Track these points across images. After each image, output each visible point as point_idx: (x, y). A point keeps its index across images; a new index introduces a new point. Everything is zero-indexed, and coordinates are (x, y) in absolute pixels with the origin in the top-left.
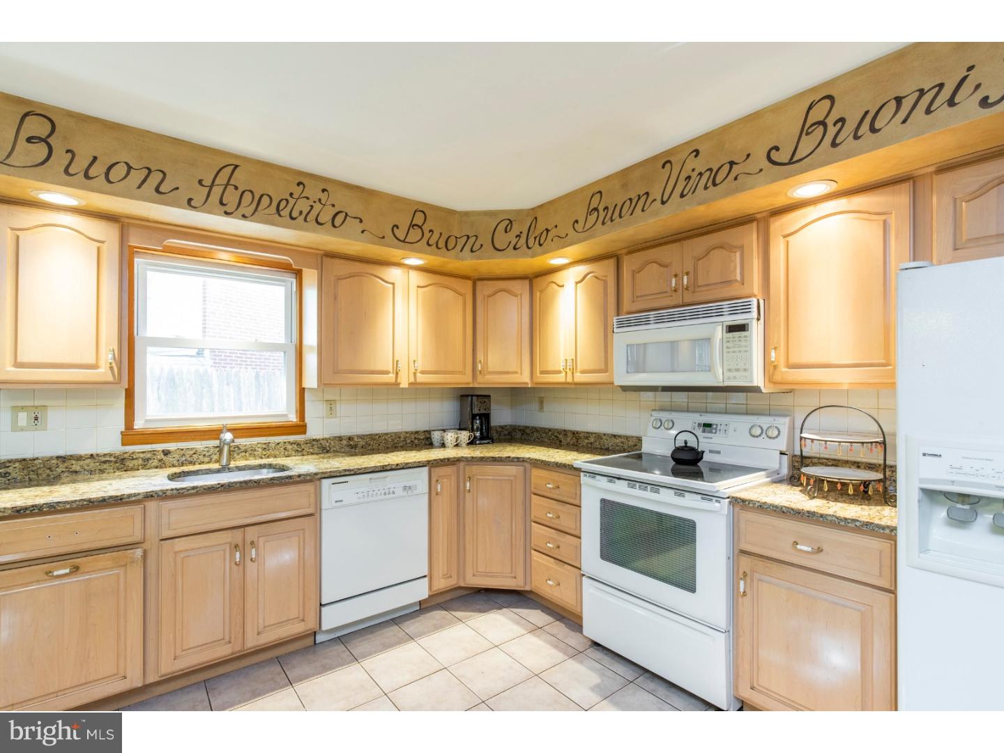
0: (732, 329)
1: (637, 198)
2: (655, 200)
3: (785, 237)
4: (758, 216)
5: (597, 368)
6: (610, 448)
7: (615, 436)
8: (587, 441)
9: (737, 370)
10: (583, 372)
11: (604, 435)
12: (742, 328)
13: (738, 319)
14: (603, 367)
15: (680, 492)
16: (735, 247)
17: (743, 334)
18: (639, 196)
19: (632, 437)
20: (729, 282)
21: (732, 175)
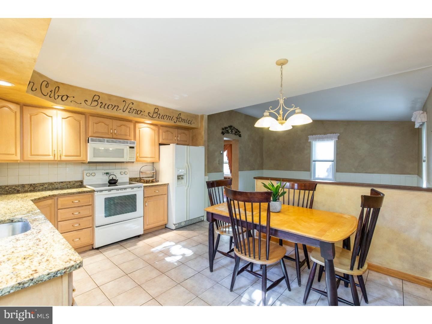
0: (131, 147)
1: (114, 106)
2: (121, 109)
3: (139, 128)
4: (133, 121)
5: (75, 154)
6: (59, 188)
7: (62, 182)
8: (42, 187)
9: (132, 158)
10: (66, 156)
11: (55, 183)
12: (133, 148)
13: (132, 145)
14: (79, 154)
15: (132, 188)
16: (128, 127)
17: (133, 149)
18: (115, 105)
19: (72, 181)
20: (126, 135)
21: (141, 114)
